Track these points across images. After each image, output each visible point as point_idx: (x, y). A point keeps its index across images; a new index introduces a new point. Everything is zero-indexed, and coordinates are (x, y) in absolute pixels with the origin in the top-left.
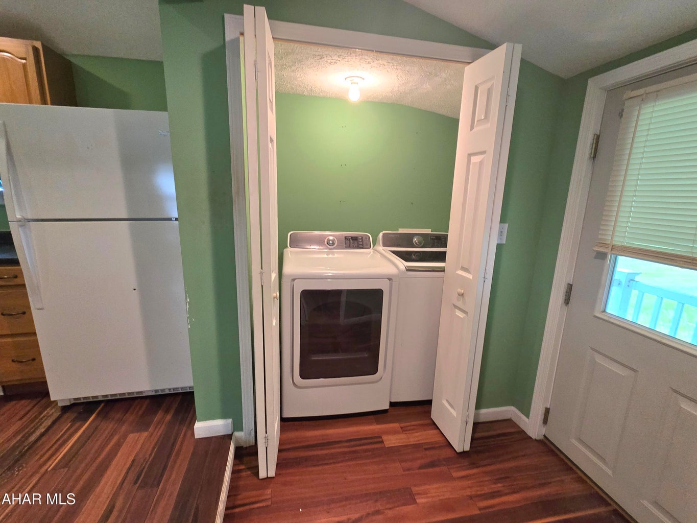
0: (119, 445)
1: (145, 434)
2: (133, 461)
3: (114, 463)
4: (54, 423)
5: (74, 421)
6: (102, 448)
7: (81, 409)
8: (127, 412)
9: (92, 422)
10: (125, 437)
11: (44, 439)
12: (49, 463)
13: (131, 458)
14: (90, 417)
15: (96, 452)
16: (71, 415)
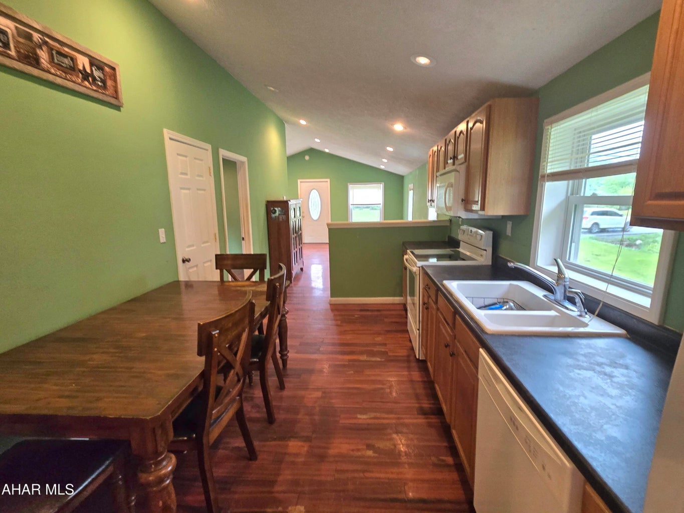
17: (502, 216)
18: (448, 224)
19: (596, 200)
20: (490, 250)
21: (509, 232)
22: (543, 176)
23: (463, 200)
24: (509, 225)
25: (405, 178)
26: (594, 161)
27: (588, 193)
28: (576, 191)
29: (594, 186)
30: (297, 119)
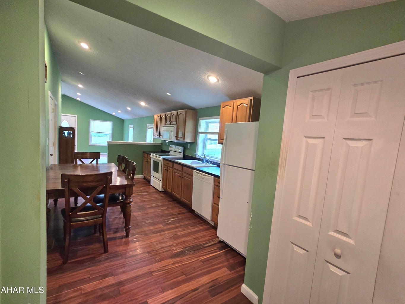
0: (219, 269)
1: (229, 272)
2: (217, 279)
3: (212, 274)
4: (214, 244)
5: (218, 248)
6: (215, 265)
7: (223, 245)
8: (233, 257)
9: (221, 253)
10: (223, 267)
11: (208, 248)
12: (202, 257)
13: (217, 277)
14: (223, 250)
15: (212, 265)
16: (219, 245)
17: (186, 142)
18: (161, 145)
19: (210, 139)
20: (183, 153)
21: (189, 147)
22: (199, 132)
23: (176, 136)
24: (189, 145)
25: (125, 121)
26: (209, 131)
27: (209, 138)
28: (205, 137)
29: (209, 136)
30: (77, 84)
